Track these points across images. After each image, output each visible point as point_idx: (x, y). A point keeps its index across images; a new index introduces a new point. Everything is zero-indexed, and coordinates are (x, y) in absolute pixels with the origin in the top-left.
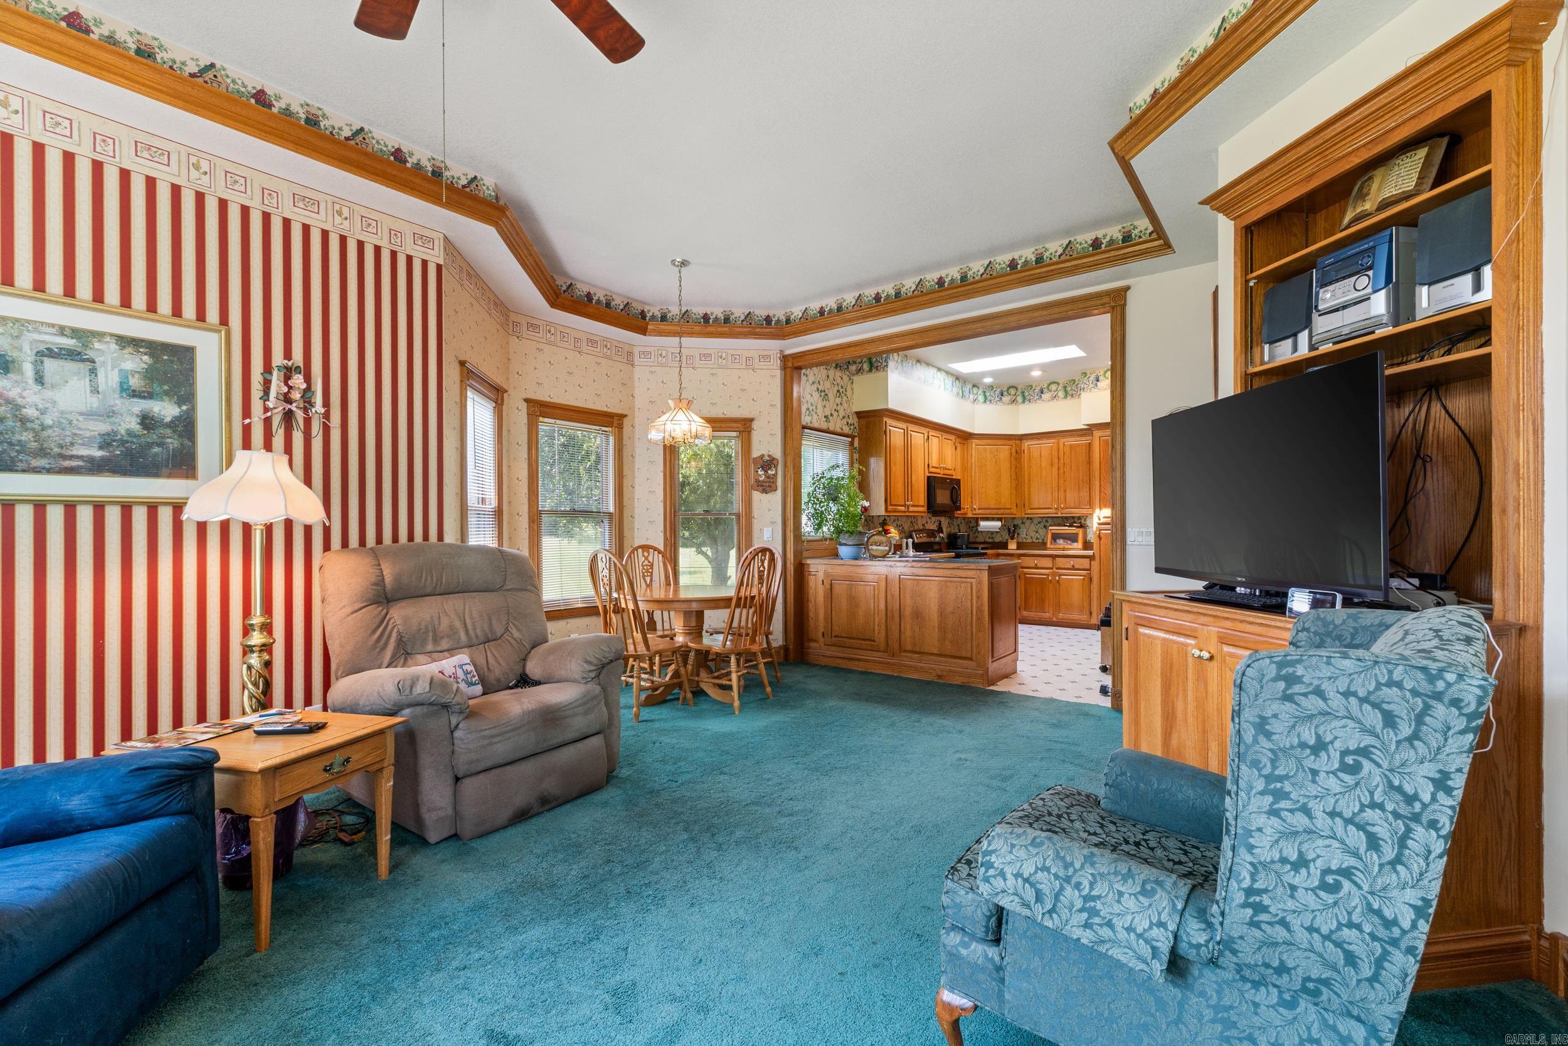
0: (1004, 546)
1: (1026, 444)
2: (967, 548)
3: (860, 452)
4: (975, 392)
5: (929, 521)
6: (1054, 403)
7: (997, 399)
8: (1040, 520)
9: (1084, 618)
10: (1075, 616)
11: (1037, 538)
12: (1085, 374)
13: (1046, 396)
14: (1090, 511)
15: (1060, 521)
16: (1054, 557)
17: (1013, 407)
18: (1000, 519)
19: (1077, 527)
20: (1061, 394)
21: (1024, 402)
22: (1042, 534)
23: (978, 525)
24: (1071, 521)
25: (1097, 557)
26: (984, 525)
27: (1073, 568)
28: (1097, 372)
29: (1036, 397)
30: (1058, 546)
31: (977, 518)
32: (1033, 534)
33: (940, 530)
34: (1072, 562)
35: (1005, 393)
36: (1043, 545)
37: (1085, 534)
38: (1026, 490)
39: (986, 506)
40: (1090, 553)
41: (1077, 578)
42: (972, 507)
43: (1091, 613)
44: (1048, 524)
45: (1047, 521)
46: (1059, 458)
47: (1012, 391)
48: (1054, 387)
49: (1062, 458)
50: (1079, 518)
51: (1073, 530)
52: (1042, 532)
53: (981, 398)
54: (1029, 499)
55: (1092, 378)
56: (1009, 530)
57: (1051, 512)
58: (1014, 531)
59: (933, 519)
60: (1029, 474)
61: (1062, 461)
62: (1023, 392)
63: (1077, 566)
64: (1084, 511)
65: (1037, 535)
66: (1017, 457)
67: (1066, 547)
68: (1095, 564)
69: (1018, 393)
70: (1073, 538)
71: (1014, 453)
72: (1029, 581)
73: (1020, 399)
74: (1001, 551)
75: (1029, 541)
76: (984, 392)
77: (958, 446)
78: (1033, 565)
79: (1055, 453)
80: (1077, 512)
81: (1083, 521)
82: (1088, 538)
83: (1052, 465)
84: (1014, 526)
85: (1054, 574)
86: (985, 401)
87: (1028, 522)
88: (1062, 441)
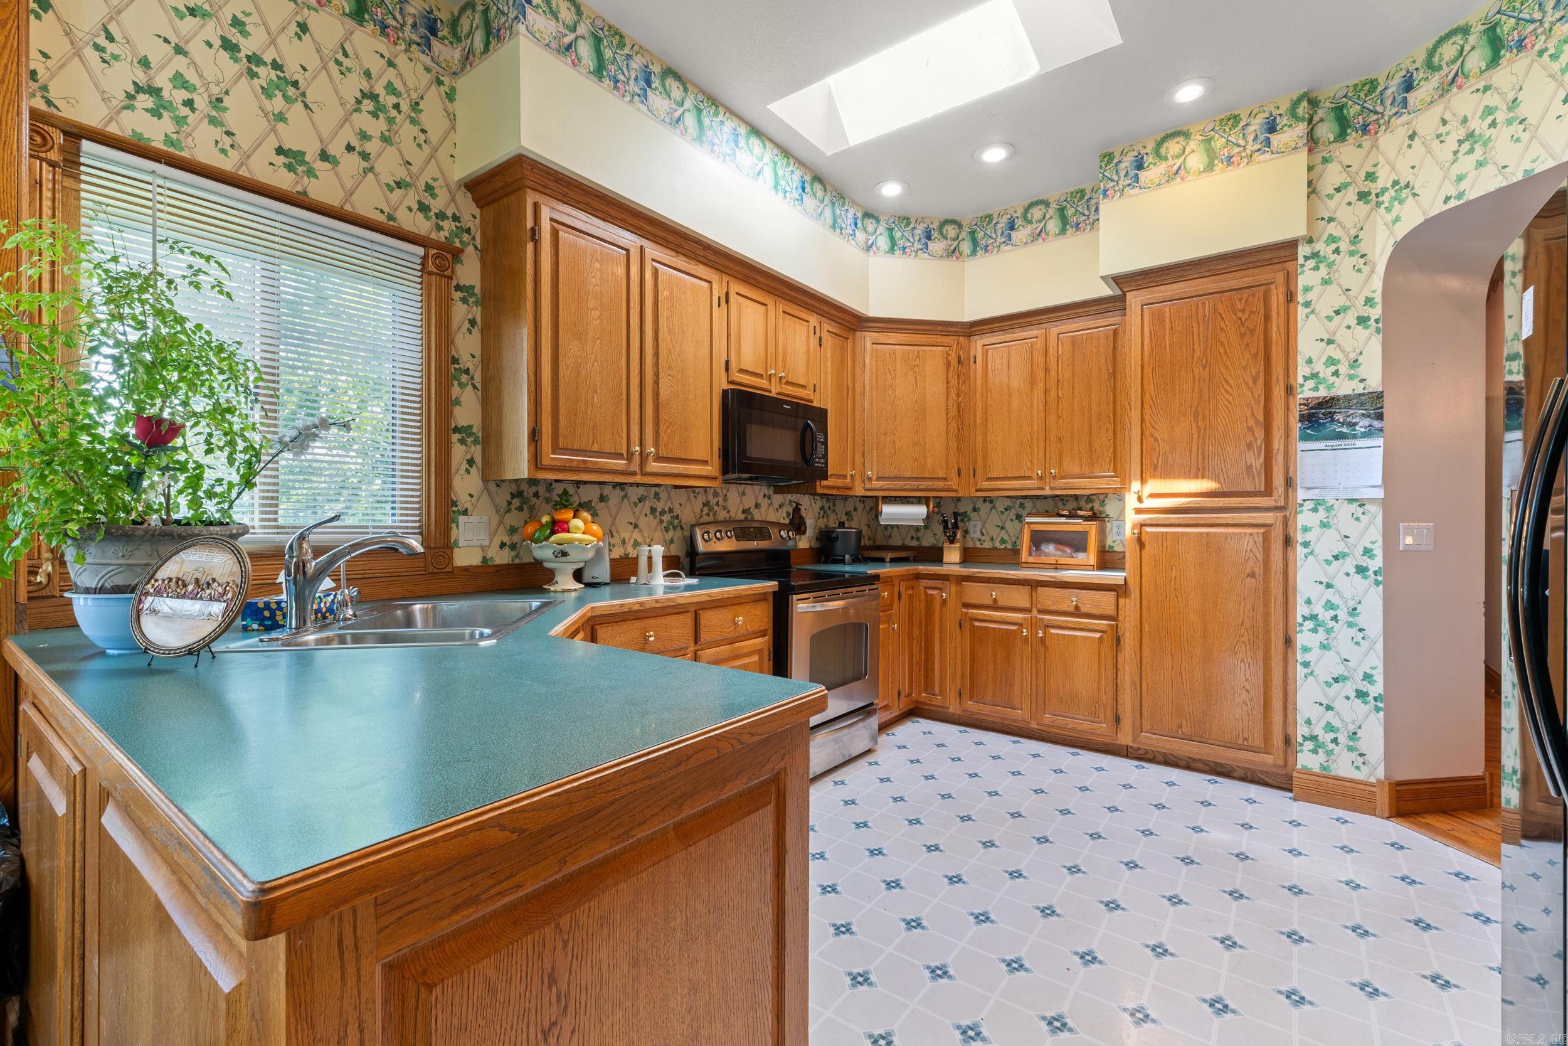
0: (935, 555)
1: (978, 344)
2: (856, 560)
3: (483, 302)
4: (870, 228)
5: (764, 503)
6: (1040, 247)
7: (917, 246)
8: (1008, 503)
9: (1101, 729)
10: (1083, 725)
11: (1003, 541)
12: (1110, 156)
13: (1020, 235)
14: (1115, 484)
15: (1049, 505)
16: (1034, 585)
17: (951, 264)
18: (925, 501)
19: (1086, 519)
20: (1053, 226)
21: (974, 252)
22: (1012, 531)
23: (877, 514)
24: (1072, 505)
25: (1134, 588)
26: (891, 512)
27: (1077, 612)
28: (1136, 148)
29: (1000, 240)
30: (1043, 559)
31: (877, 497)
32: (994, 532)
33: (797, 525)
34: (1074, 598)
35: (935, 234)
36: (1012, 556)
37: (1102, 533)
38: (979, 439)
39: (894, 473)
40: (1115, 577)
41: (1086, 634)
42: (863, 473)
43: (1118, 720)
44: (1024, 513)
45: (1022, 505)
46: (1047, 370)
47: (951, 231)
48: (1036, 213)
49: (1052, 366)
50: (1089, 499)
51: (1077, 525)
52: (1012, 527)
53: (883, 242)
54: (985, 458)
55: (1127, 161)
56: (945, 523)
57: (1030, 486)
58: (956, 526)
59: (778, 499)
60: (986, 407)
61: (1053, 374)
62: (973, 233)
63: (1084, 609)
64: (1101, 484)
65: (1003, 534)
66: (960, 368)
67: (1062, 561)
68: (1129, 606)
69: (963, 235)
70: (1077, 543)
71: (954, 363)
72: (977, 636)
73: (966, 247)
74: (923, 568)
75: (987, 545)
76: (891, 230)
77: (828, 340)
78: (989, 602)
79: (1039, 359)
80: (1084, 486)
81: (1097, 506)
82: (1109, 542)
83: (1032, 383)
84: (956, 515)
85: (1033, 624)
86: (892, 250)
87: (985, 508)
88: (1054, 330)
